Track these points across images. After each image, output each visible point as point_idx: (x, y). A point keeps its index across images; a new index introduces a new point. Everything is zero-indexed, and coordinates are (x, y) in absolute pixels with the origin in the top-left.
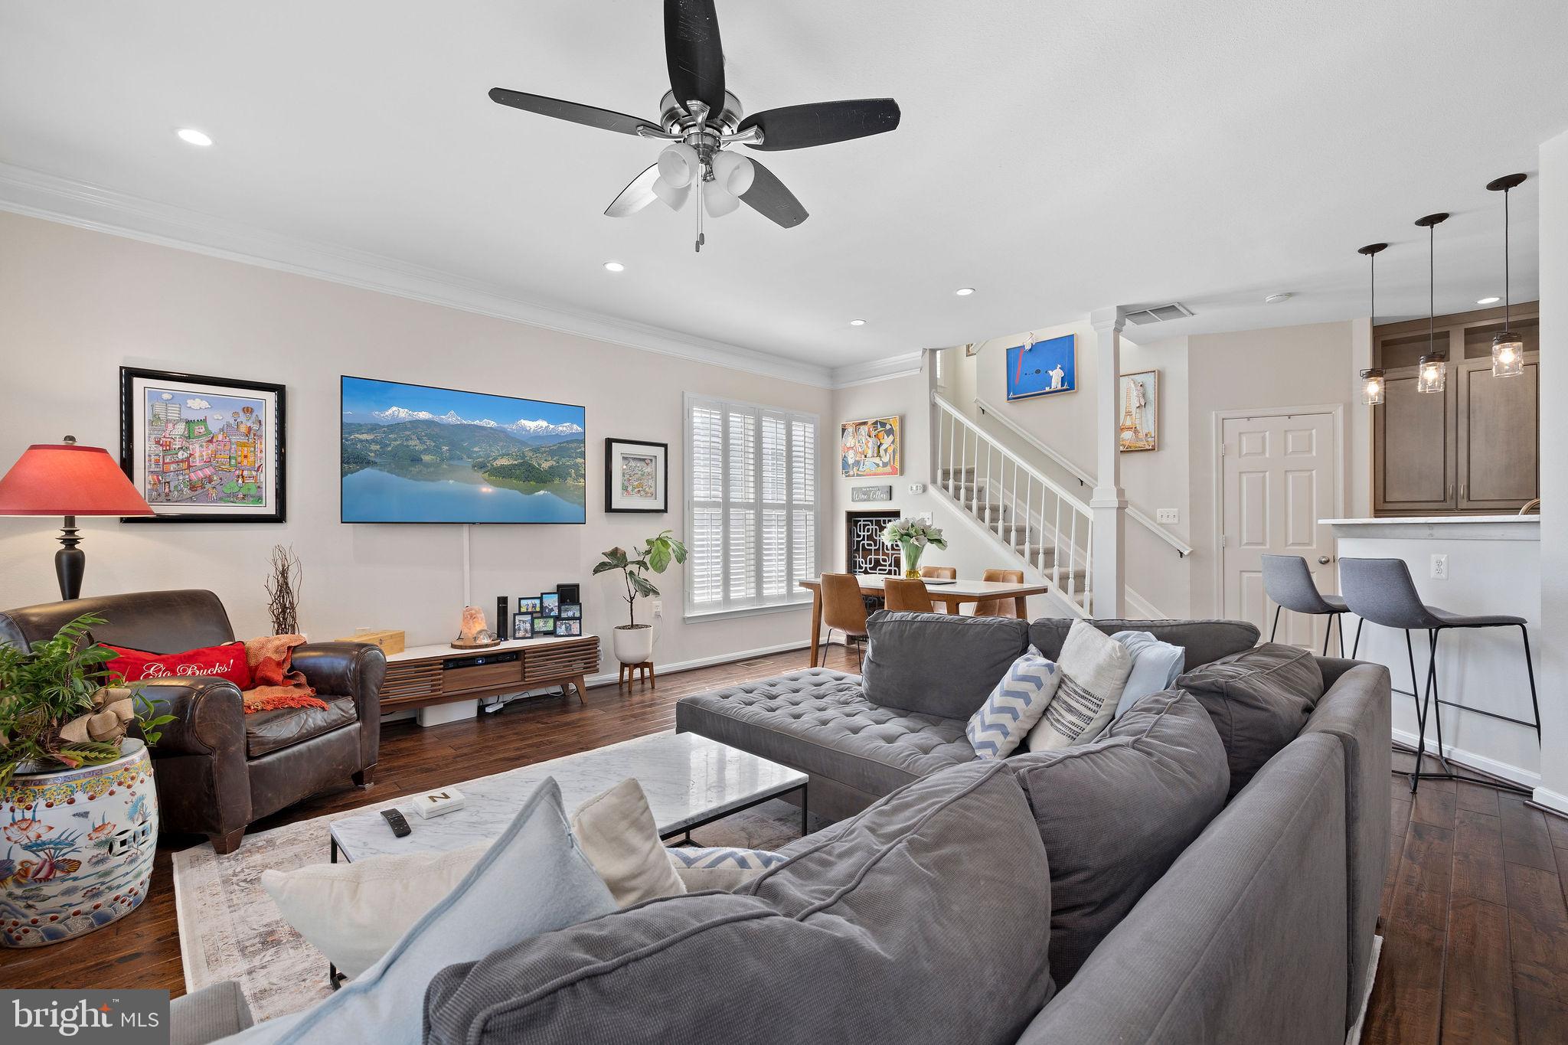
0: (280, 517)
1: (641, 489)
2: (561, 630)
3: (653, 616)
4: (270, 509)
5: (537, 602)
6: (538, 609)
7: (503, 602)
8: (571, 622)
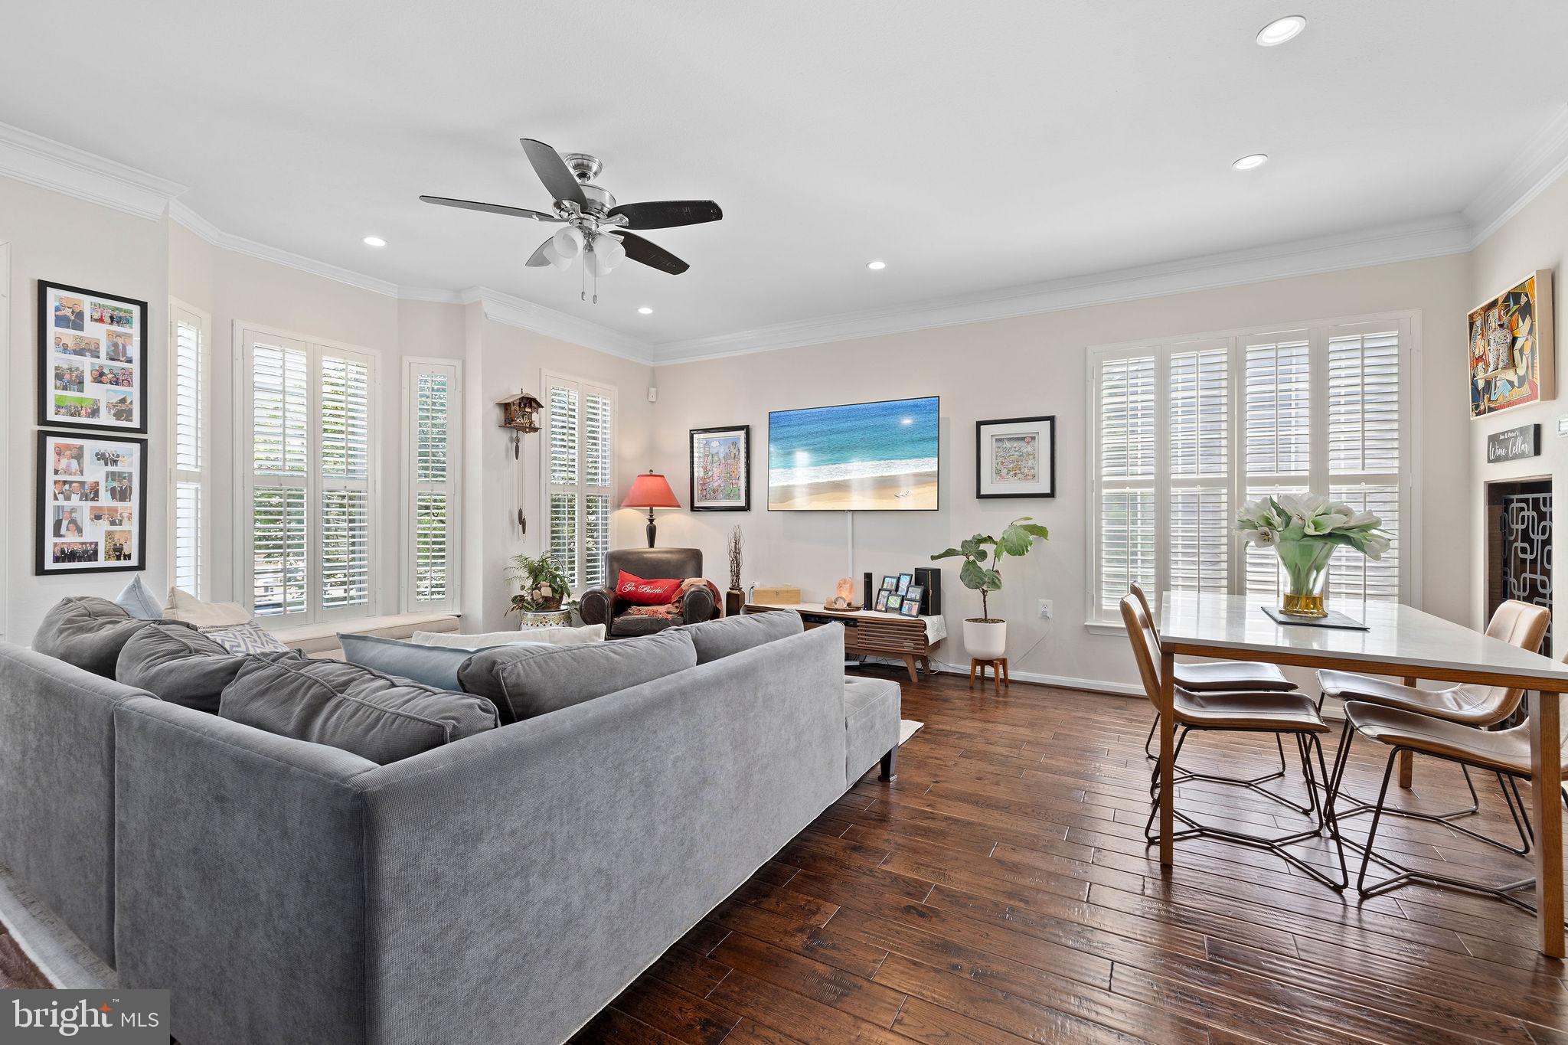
0: (747, 508)
1: (1018, 471)
2: (905, 610)
3: (1039, 616)
4: (742, 503)
5: (895, 581)
6: (894, 587)
7: (868, 577)
8: (913, 603)
